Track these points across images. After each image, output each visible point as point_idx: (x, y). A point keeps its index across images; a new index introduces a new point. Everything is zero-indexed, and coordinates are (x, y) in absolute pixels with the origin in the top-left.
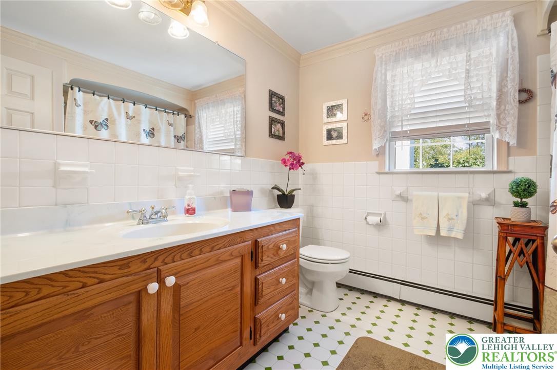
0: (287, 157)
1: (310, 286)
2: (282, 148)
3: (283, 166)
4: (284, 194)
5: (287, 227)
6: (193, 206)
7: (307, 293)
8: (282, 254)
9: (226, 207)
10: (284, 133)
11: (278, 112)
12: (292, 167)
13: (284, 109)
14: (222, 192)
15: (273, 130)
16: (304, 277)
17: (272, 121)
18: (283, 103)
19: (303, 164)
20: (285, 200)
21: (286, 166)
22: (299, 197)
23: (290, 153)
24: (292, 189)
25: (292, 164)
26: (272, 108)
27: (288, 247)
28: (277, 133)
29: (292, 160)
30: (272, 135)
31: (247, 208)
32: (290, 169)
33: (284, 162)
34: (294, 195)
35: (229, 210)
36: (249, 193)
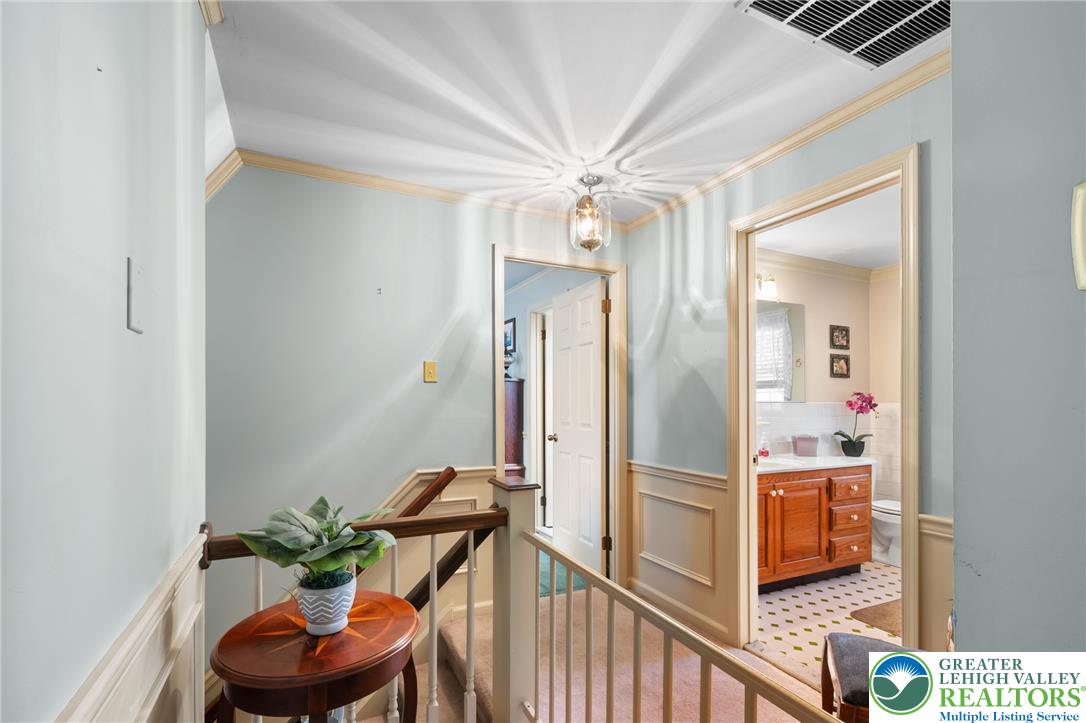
0: (854, 399)
1: (886, 544)
2: (847, 388)
3: (849, 409)
4: (850, 441)
5: (857, 472)
6: (767, 449)
7: (883, 552)
8: (853, 494)
9: (789, 452)
10: (848, 370)
11: (842, 347)
12: (861, 410)
13: (848, 342)
14: (784, 438)
15: (835, 368)
16: (877, 531)
17: (833, 358)
18: (847, 335)
19: (875, 405)
20: (852, 447)
21: (853, 409)
22: (870, 444)
23: (858, 394)
24: (862, 434)
25: (861, 407)
26: (833, 345)
27: (859, 490)
28: (840, 371)
29: (860, 402)
30: (833, 374)
31: (812, 453)
32: (858, 413)
33: (850, 404)
34: (863, 443)
35: (792, 454)
36: (814, 440)
